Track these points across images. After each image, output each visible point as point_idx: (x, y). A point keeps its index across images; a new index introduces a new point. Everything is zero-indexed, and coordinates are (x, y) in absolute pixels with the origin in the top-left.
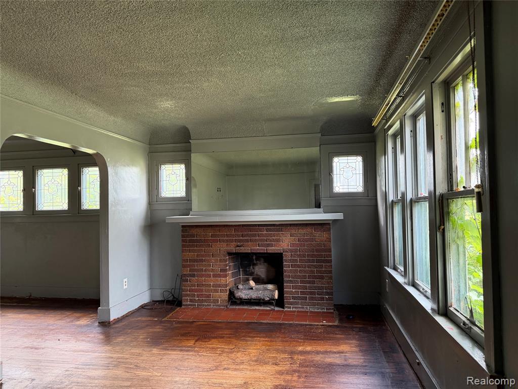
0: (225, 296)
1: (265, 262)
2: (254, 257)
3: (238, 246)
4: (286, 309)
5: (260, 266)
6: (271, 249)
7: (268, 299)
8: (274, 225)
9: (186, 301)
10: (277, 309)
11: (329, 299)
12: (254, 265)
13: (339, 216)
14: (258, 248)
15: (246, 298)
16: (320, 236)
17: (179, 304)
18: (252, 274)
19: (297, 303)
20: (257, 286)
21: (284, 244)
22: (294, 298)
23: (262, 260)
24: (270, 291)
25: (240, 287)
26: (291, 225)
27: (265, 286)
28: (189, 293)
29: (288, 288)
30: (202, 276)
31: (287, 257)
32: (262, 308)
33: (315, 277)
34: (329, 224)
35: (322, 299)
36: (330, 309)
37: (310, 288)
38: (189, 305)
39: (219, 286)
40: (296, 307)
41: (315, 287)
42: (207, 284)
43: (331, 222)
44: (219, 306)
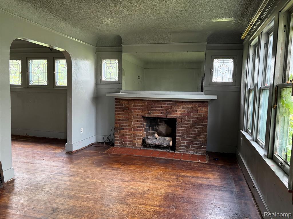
0: (140, 142)
1: (166, 123)
2: (159, 120)
3: (149, 113)
4: (176, 152)
5: (162, 126)
6: (169, 116)
7: (166, 145)
8: (172, 101)
9: (117, 143)
10: (171, 151)
11: (204, 148)
12: (159, 125)
13: (215, 97)
14: (161, 115)
15: (153, 144)
16: (201, 109)
17: (113, 145)
18: (157, 130)
19: (184, 149)
20: (159, 138)
21: (178, 113)
22: (182, 146)
23: (164, 122)
24: (167, 141)
25: (149, 137)
26: (182, 102)
27: (165, 138)
28: (119, 139)
29: (178, 140)
30: (126, 129)
31: (179, 121)
32: (162, 150)
33: (196, 134)
34: (207, 102)
35: (200, 147)
36: (204, 154)
37: (192, 140)
38: (119, 146)
39: (137, 136)
40: (182, 151)
41: (195, 140)
42: (130, 134)
43: (209, 101)
44: (136, 147)
